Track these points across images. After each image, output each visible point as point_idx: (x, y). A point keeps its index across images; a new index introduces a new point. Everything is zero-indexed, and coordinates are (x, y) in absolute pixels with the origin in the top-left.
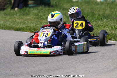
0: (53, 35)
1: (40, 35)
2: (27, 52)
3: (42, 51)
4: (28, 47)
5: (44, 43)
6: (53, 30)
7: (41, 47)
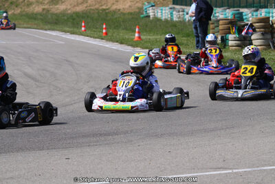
0: (135, 84)
1: (118, 85)
2: (101, 107)
3: (120, 105)
4: (103, 101)
5: (124, 95)
6: (135, 78)
7: (119, 100)
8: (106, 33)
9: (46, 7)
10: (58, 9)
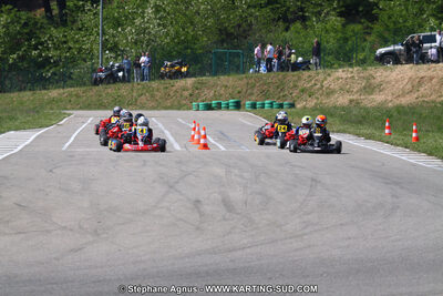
8: (417, 139)
9: (354, 97)
10: (373, 100)
